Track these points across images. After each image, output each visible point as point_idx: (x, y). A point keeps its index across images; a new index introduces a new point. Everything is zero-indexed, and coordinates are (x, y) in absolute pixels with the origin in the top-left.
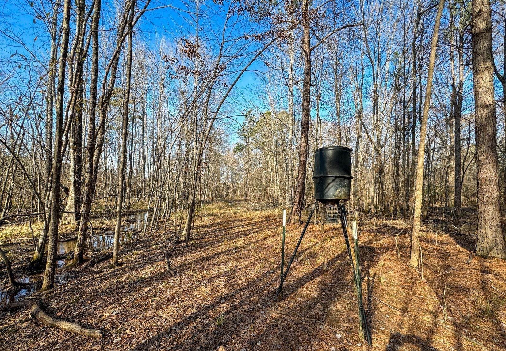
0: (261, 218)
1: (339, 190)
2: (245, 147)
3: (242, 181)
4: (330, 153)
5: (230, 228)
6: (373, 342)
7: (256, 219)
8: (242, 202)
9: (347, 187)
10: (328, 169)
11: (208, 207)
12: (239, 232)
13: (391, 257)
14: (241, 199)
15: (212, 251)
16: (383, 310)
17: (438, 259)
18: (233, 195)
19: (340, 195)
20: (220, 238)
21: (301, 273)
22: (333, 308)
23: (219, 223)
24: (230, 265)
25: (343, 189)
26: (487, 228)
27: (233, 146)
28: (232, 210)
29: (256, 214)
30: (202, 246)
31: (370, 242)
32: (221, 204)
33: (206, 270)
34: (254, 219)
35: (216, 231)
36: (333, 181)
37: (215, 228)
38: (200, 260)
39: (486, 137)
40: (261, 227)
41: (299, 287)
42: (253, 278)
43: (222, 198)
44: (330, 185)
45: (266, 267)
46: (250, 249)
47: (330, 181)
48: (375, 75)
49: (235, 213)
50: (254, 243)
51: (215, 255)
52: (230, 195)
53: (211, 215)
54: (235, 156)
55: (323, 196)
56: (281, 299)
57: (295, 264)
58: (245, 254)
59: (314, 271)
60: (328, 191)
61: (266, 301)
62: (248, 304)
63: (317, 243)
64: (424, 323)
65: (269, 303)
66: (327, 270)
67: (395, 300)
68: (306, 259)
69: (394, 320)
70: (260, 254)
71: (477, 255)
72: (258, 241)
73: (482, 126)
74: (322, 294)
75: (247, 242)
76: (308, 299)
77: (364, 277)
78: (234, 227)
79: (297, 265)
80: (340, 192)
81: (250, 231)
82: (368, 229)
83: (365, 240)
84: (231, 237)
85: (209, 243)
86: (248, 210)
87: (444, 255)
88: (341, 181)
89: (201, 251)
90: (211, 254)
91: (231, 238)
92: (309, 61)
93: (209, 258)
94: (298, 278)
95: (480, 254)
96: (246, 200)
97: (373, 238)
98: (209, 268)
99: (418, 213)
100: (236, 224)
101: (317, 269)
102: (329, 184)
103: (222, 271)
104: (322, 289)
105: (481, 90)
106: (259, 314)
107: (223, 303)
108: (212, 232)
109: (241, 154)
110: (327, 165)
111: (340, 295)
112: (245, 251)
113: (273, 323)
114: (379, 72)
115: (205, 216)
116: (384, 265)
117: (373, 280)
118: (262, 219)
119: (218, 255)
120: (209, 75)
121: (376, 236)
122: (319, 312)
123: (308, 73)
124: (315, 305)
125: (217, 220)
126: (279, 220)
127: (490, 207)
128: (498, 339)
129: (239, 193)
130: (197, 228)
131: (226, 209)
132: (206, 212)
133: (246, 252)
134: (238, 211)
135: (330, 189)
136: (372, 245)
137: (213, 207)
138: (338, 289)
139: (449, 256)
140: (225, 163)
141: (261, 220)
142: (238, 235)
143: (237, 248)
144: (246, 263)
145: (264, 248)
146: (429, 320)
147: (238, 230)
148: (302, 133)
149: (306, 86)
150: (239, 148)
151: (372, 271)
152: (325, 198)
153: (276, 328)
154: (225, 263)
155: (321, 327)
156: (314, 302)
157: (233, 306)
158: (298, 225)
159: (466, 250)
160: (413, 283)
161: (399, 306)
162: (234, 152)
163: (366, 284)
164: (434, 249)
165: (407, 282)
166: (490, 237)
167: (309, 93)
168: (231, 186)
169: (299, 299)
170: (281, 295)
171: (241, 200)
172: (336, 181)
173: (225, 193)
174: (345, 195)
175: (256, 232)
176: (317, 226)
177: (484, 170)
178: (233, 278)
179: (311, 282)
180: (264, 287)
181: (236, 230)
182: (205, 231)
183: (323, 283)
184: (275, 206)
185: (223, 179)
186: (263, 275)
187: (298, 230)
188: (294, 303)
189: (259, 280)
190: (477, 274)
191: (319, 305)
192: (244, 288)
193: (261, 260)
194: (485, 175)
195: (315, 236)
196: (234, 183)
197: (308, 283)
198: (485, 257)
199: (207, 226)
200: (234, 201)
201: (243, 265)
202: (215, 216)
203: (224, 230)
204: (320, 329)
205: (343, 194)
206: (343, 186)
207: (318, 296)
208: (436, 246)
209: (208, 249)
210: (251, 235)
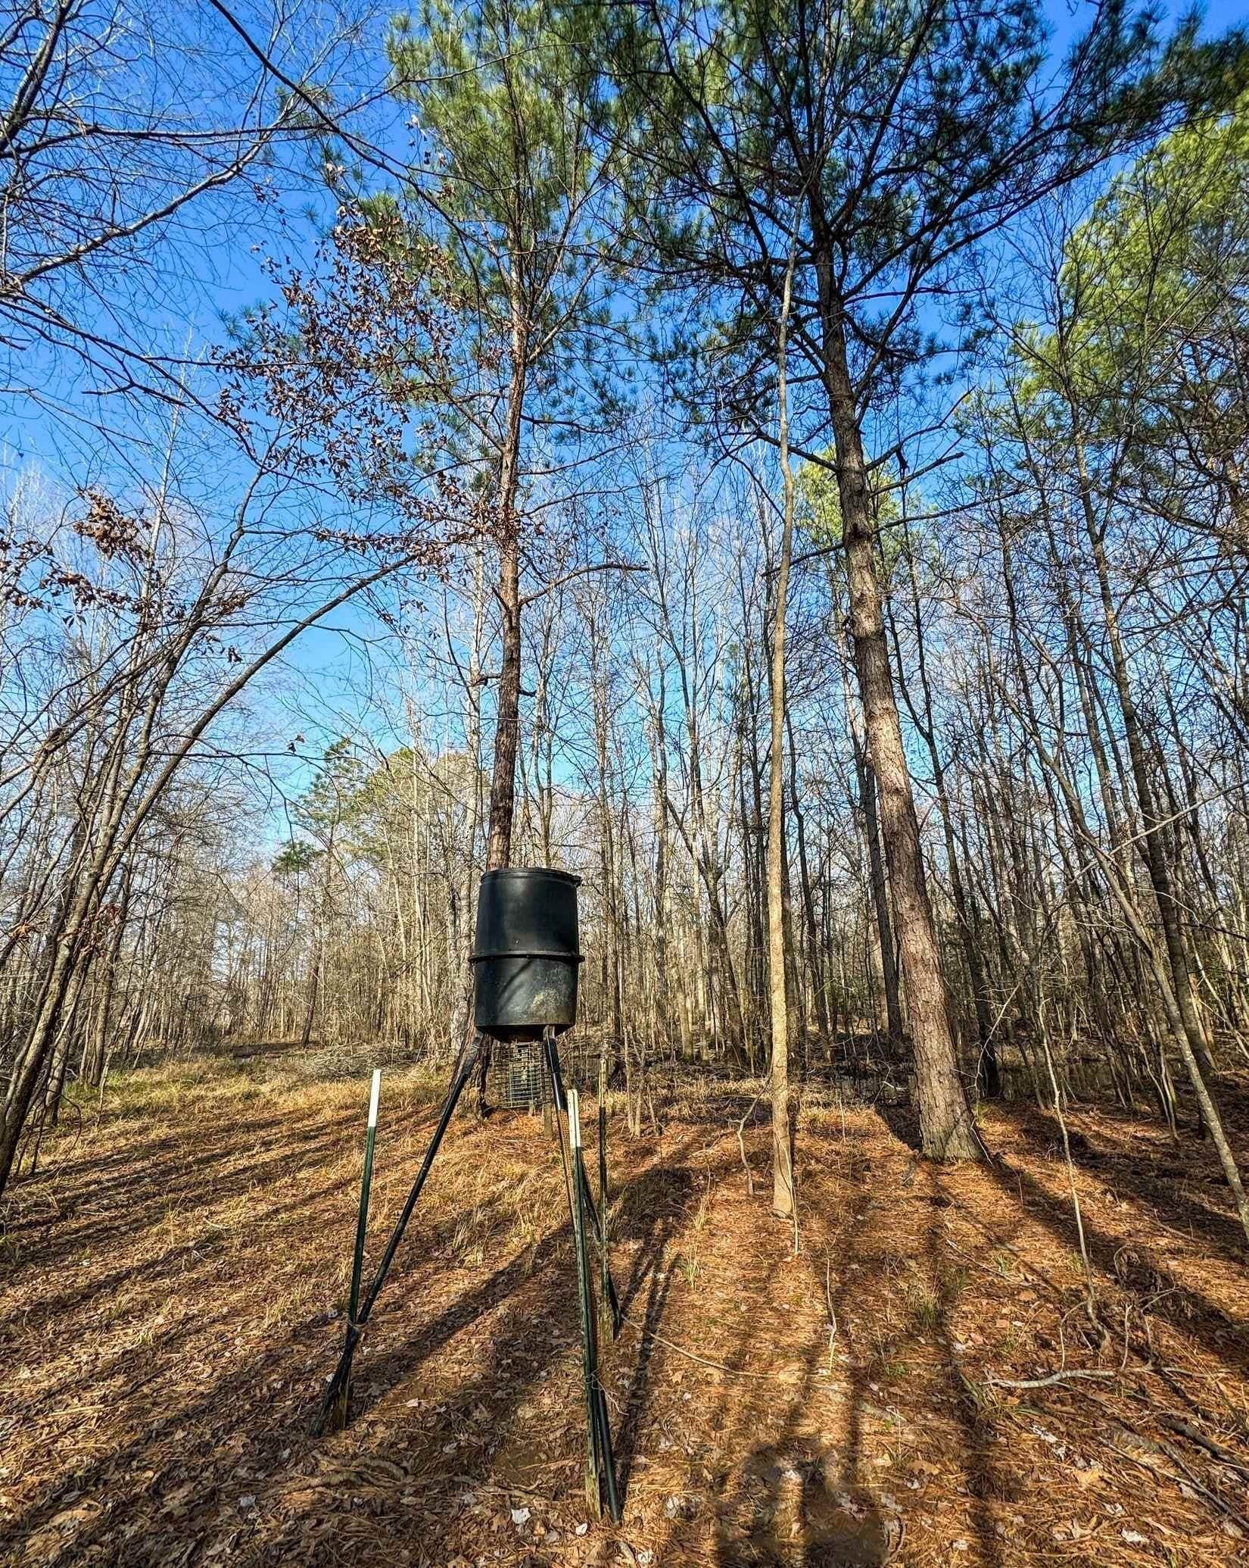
0: (347, 1108)
1: (539, 998)
2: (319, 854)
3: (300, 971)
4: (518, 886)
5: (207, 1161)
6: (629, 1502)
7: (328, 1114)
8: (291, 1051)
9: (563, 988)
10: (510, 932)
11: (133, 1079)
12: (245, 1170)
13: (731, 1195)
14: (292, 1038)
15: (93, 1267)
16: (677, 1377)
17: (843, 1182)
18: (261, 1024)
19: (542, 1013)
20: (148, 1208)
21: (443, 1299)
22: (526, 1412)
23: (165, 1144)
24: (160, 1320)
25: (552, 992)
26: (935, 1084)
27: (271, 849)
28: (243, 1085)
29: (331, 1094)
30: (46, 1255)
31: (683, 1155)
32: (199, 1065)
33: (29, 1364)
34: (318, 1112)
35: (138, 1180)
36: (523, 969)
37: (138, 1165)
38: (14, 1322)
39: (904, 859)
40: (335, 1143)
41: (423, 1358)
42: (246, 1358)
43: (210, 1040)
44: (517, 982)
45: (314, 1298)
46: (270, 1236)
47: (515, 970)
48: (690, 690)
49: (249, 1096)
50: (293, 1207)
51: (100, 1286)
52: (249, 1027)
53: (138, 1112)
54: (279, 887)
55: (496, 1018)
56: (342, 1422)
57: (430, 1267)
58: (241, 1259)
59: (492, 1284)
60: (510, 998)
61: (277, 1444)
62: (193, 1479)
63: (521, 1178)
64: (779, 1389)
65: (286, 1453)
66: (536, 1269)
67: (716, 1331)
68: (471, 1243)
69: (700, 1405)
70: (306, 1251)
71: (925, 1158)
72: (312, 1197)
73: (894, 834)
74: (499, 1365)
75: (263, 1208)
76: (447, 1395)
77: (645, 1274)
78: (229, 1154)
79: (436, 1271)
80: (542, 1003)
81: (288, 1165)
82: (686, 1111)
83: (674, 1148)
84: (199, 1197)
85: (88, 1237)
86: (305, 1080)
87: (857, 1169)
88: (547, 968)
89: (34, 1277)
90: (82, 1282)
91: (200, 1200)
92: (514, 629)
93: (62, 1305)
94: (427, 1319)
95: (929, 1153)
96: (306, 1043)
97: (695, 1141)
98: (53, 1353)
99: (779, 1055)
100: (239, 1138)
101: (502, 1273)
102: (513, 978)
103: (108, 1353)
104: (506, 1344)
105: (882, 755)
106: (229, 1511)
107: (70, 1506)
108: (116, 1187)
109: (302, 878)
110: (507, 921)
111: (559, 1355)
112: (244, 1245)
113: (280, 1538)
114: (699, 682)
115: (105, 1118)
116: (708, 1222)
117: (667, 1279)
118: (350, 1112)
119: (115, 1282)
120: (180, 616)
121: (703, 1133)
122: (474, 1439)
123: (513, 660)
124: (467, 1414)
125: (160, 1132)
126: (410, 1109)
127: (931, 1027)
128: (941, 1392)
129: (282, 1020)
130: (52, 1177)
131: (213, 1085)
132: (116, 1102)
133: (248, 1252)
134: (265, 1089)
135: (514, 992)
136: (688, 1164)
137: (157, 1078)
138: (556, 1332)
139: (868, 1168)
140: (239, 909)
141: (344, 1113)
142: (234, 1185)
143: (215, 1237)
144: (235, 1297)
145: (328, 1223)
146: (793, 1380)
147: (244, 1162)
148: (492, 822)
149: (507, 693)
150: (293, 860)
151: (670, 1252)
152: (502, 1021)
153: (289, 1556)
154: (142, 1310)
155: (468, 1498)
156: (464, 1400)
157: (115, 1508)
158: (474, 1122)
159: (906, 1147)
160: (773, 1268)
161: (723, 1353)
162: (275, 868)
163: (645, 1296)
164: (838, 1153)
165: (757, 1267)
166: (942, 1104)
167: (516, 713)
168: (253, 994)
169: (413, 1403)
170: (343, 1404)
171: (287, 1046)
172: (533, 967)
173: (225, 1020)
174: (557, 1009)
175: (311, 1164)
176: (535, 1119)
177: (910, 935)
178: (160, 1371)
179: (472, 1327)
180: (285, 1385)
181: (230, 1165)
182: (88, 1184)
183: (514, 1321)
184: (409, 1060)
185: (221, 967)
186: (295, 1336)
187: (472, 1138)
188: (389, 1425)
189: (272, 1359)
190: (924, 1209)
191: (481, 1414)
192: (195, 1408)
193: (305, 1272)
194: (912, 949)
195: (524, 1156)
196: (267, 983)
197: (459, 1335)
198: (939, 1161)
199: (105, 1163)
200: (258, 1050)
201: (219, 1308)
202: (153, 1114)
203: (177, 1169)
204: (463, 1507)
205: (552, 1005)
206: (553, 984)
207: (485, 1377)
208: (843, 1145)
209: (76, 1263)
210: (288, 1180)
